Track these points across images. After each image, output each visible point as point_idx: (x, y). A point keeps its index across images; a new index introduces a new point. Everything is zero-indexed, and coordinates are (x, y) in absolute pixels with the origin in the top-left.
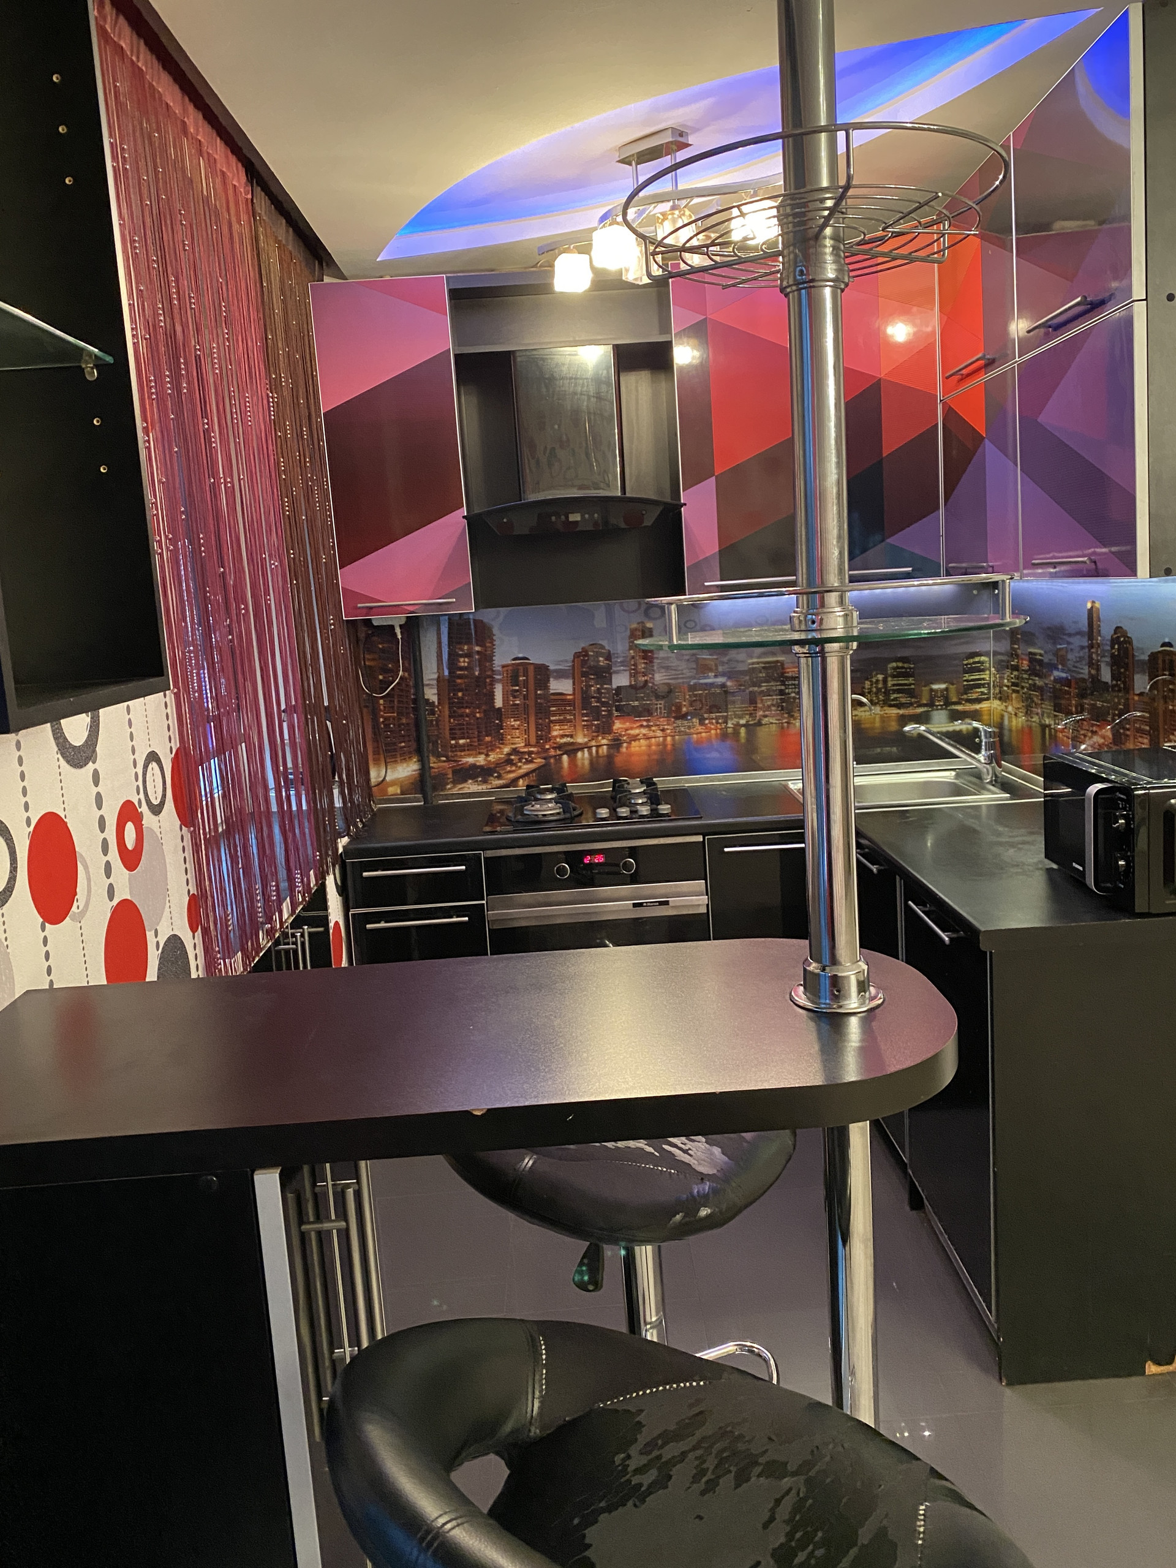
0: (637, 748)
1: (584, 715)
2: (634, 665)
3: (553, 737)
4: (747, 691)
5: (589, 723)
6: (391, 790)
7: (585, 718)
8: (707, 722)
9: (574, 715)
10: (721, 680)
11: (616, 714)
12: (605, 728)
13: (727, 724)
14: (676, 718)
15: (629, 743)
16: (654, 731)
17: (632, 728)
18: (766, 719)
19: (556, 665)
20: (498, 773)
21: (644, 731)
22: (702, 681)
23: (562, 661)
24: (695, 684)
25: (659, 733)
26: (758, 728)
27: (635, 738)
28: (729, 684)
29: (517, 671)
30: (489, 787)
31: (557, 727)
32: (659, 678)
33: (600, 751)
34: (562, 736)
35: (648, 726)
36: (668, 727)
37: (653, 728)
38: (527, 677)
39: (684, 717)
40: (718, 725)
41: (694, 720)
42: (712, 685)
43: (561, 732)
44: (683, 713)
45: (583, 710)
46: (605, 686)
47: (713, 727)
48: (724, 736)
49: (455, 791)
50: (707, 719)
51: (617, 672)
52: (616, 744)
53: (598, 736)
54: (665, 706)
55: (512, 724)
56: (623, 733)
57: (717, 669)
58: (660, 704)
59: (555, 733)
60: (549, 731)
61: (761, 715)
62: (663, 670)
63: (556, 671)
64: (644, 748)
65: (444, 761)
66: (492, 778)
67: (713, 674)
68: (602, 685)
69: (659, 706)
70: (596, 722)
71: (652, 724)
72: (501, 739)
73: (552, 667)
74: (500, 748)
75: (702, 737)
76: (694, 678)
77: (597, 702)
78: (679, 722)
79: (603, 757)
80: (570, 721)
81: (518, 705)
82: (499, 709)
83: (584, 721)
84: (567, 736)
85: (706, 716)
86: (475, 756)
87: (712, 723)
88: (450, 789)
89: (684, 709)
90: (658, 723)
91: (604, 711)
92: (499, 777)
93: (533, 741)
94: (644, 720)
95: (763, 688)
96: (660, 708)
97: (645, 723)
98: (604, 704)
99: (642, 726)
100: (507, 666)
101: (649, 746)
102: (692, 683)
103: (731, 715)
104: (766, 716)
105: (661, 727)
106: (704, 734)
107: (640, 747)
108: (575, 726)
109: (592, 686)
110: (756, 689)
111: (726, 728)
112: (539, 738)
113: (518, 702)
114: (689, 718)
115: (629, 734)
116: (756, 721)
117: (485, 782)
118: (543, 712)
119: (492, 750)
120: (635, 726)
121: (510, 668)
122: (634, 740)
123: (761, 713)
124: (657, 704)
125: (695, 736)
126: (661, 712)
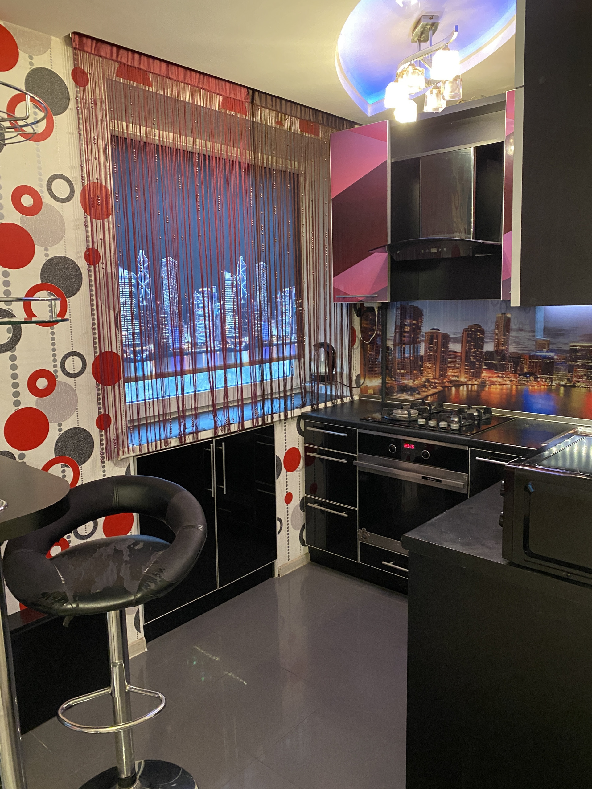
0: (494, 390)
1: (466, 365)
2: (497, 339)
3: (447, 375)
4: (568, 363)
5: (468, 370)
6: (370, 391)
7: (466, 368)
8: (539, 380)
9: (461, 364)
10: (552, 354)
11: (484, 367)
12: (477, 375)
13: (552, 383)
14: (520, 375)
15: (490, 385)
16: (505, 381)
17: (492, 377)
18: (579, 384)
19: (454, 334)
20: (418, 391)
21: (500, 380)
22: (538, 354)
23: (456, 333)
24: (533, 356)
25: (509, 383)
26: (573, 389)
27: (493, 383)
28: (556, 357)
29: (433, 337)
30: (413, 398)
31: (451, 371)
32: (512, 349)
33: (473, 388)
34: (453, 376)
35: (502, 377)
36: (515, 380)
37: (505, 379)
38: (438, 340)
39: (525, 375)
40: (546, 383)
41: (531, 377)
42: (545, 357)
43: (453, 373)
44: (524, 372)
45: (466, 362)
46: (479, 350)
47: (542, 383)
48: (550, 390)
49: (397, 397)
50: (539, 378)
51: (486, 342)
52: (483, 385)
53: (473, 379)
54: (513, 366)
55: (428, 365)
56: (487, 379)
57: (548, 347)
58: (511, 365)
59: (449, 374)
60: (446, 373)
61: (575, 381)
62: (515, 344)
63: (453, 338)
64: (498, 390)
65: (394, 381)
66: (415, 393)
67: (546, 350)
68: (477, 349)
69: (510, 366)
70: (472, 371)
71: (504, 376)
72: (422, 372)
73: (451, 336)
74: (421, 378)
75: (535, 389)
76: (533, 351)
77: (474, 359)
78: (522, 377)
79: (475, 391)
80: (458, 368)
81: (431, 355)
82: (422, 356)
83: (465, 369)
84: (456, 376)
85: (539, 376)
86: (408, 380)
87: (542, 381)
88: (395, 395)
89: (525, 370)
90: (508, 376)
91: (477, 365)
92: (419, 394)
93: (437, 376)
94: (500, 373)
95: (578, 363)
96: (511, 367)
97: (500, 375)
98: (478, 360)
99: (499, 376)
100: (428, 333)
101: (502, 389)
102: (531, 354)
103: (555, 377)
104: (579, 382)
105: (510, 379)
106: (536, 387)
107: (496, 389)
108: (460, 371)
109: (472, 349)
110: (574, 363)
111: (551, 385)
112: (441, 375)
113: (431, 354)
114: (528, 376)
115: (491, 381)
116: (571, 384)
117: (412, 395)
118: (444, 361)
119: (417, 378)
120: (494, 376)
121: (430, 334)
122: (493, 385)
123: (576, 379)
124: (509, 365)
125: (530, 387)
126: (510, 370)
